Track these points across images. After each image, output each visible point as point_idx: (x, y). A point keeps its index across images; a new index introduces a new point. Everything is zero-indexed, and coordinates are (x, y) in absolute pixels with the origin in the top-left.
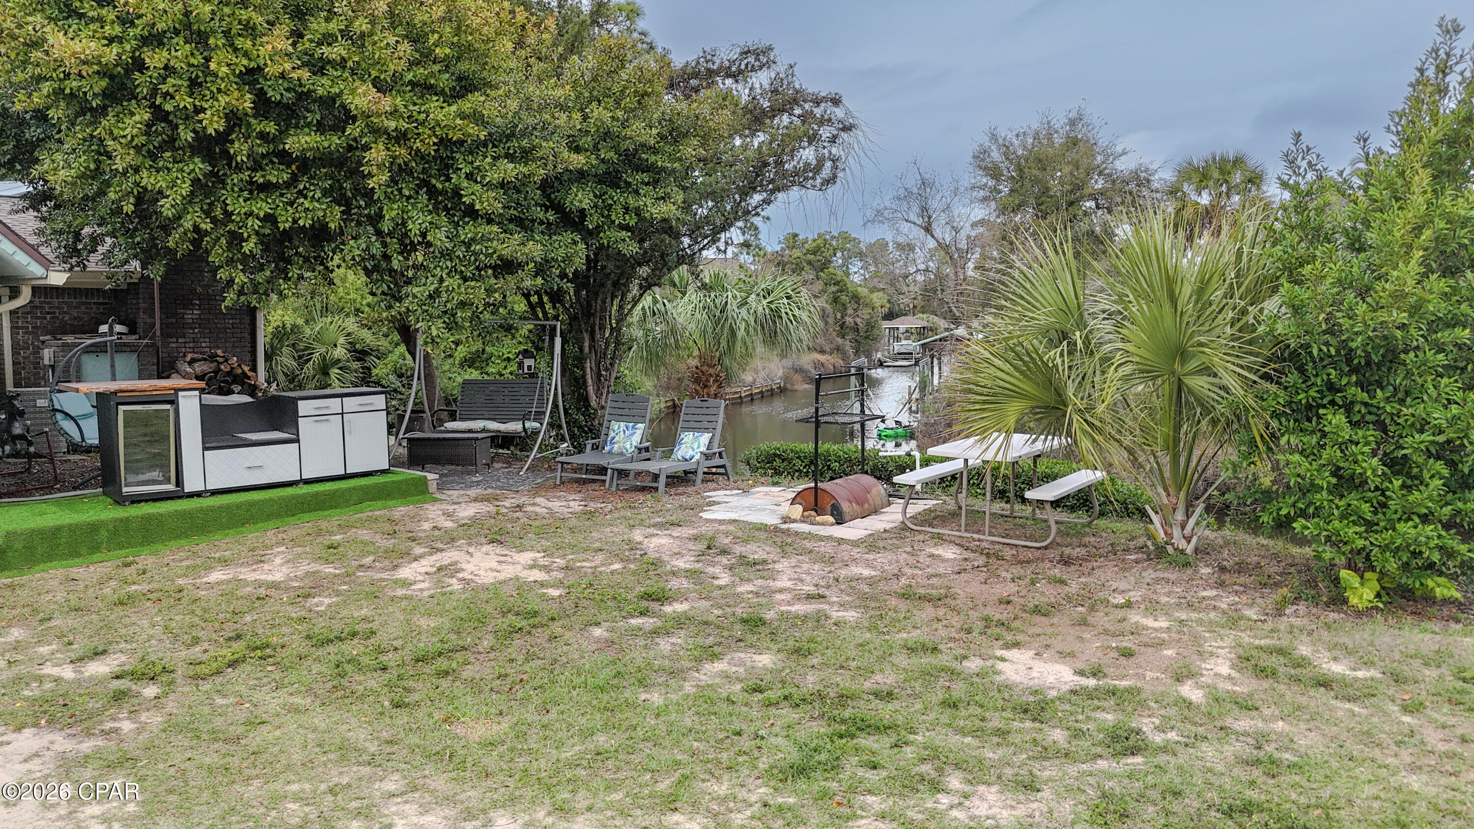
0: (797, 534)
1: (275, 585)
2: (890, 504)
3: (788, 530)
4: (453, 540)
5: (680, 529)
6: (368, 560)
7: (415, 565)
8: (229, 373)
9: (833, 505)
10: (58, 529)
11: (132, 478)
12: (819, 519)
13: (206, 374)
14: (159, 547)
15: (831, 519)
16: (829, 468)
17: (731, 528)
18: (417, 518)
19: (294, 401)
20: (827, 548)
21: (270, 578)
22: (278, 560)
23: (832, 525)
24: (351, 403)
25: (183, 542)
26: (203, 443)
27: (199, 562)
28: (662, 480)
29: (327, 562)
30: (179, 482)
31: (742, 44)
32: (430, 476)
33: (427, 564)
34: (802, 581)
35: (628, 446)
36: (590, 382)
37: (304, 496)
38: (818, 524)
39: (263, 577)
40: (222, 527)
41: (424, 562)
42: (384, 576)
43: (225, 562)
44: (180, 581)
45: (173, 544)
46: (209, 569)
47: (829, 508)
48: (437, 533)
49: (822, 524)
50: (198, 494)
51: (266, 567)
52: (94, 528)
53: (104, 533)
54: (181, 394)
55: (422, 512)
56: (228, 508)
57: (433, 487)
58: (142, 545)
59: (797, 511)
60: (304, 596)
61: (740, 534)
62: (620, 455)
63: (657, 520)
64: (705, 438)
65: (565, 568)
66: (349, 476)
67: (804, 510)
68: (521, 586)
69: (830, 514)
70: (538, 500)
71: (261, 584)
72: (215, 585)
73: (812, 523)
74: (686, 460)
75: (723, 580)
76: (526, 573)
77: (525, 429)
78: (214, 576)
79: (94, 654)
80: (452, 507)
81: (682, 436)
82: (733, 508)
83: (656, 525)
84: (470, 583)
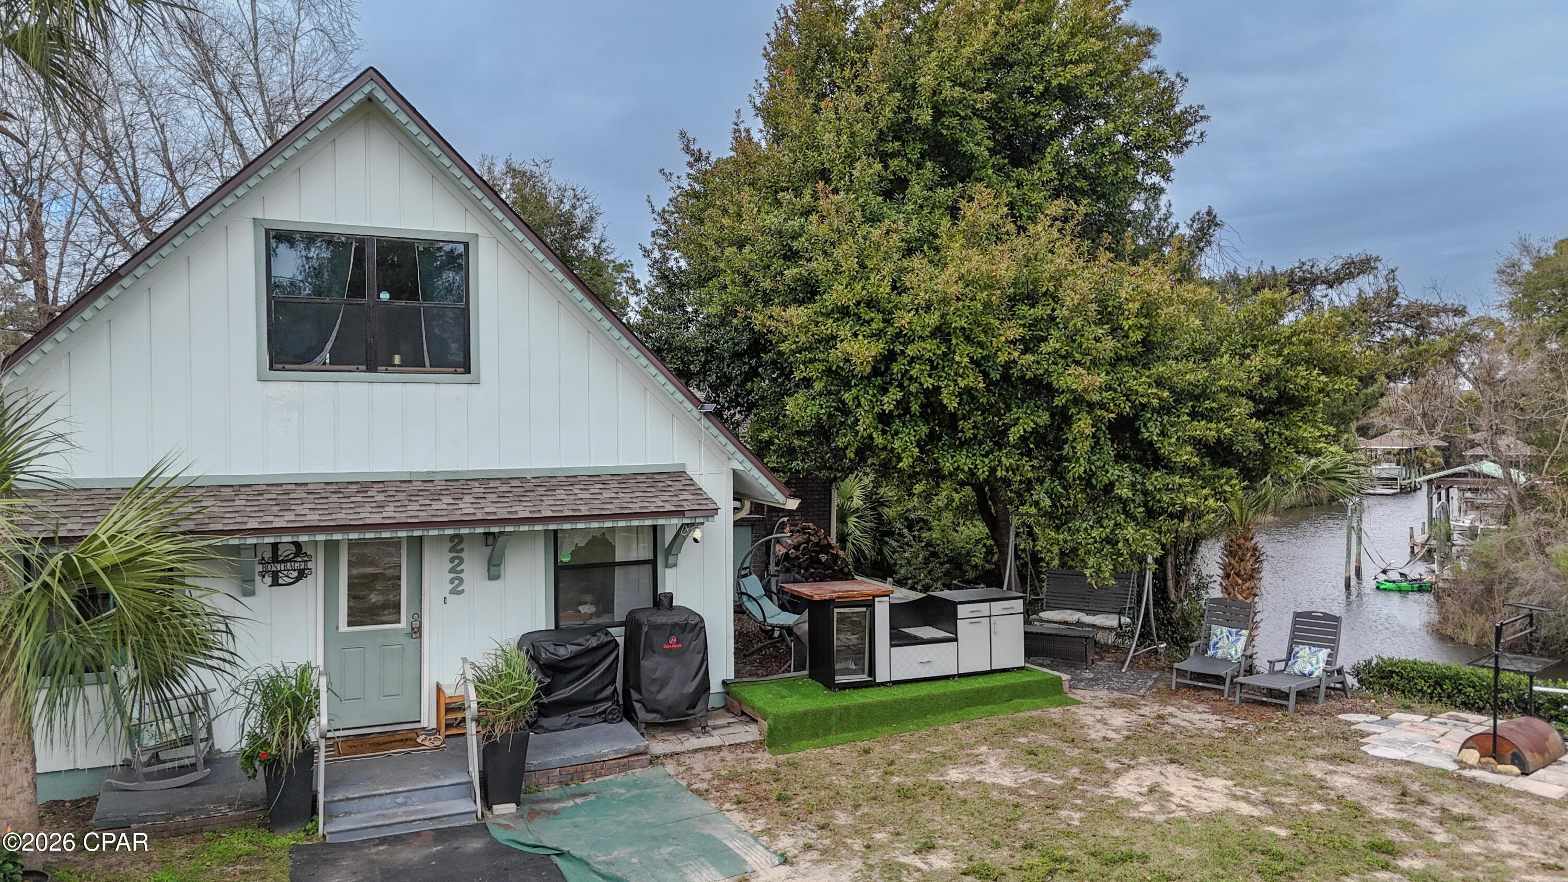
0: (1487, 785)
1: (1013, 791)
3: (1474, 778)
5: (1353, 766)
6: (1075, 772)
7: (1121, 782)
8: (818, 544)
9: (1514, 754)
10: (806, 713)
12: (1500, 767)
13: (800, 545)
15: (1516, 770)
17: (1409, 771)
18: (1078, 724)
19: (954, 605)
20: (1531, 807)
21: (1002, 783)
22: (993, 763)
23: (1517, 776)
24: (997, 607)
25: (887, 729)
26: (891, 640)
27: (924, 755)
28: (1293, 697)
29: (1040, 770)
31: (1346, 255)
32: (1065, 677)
33: (1132, 783)
34: (1525, 845)
35: (1233, 653)
36: (1170, 576)
37: (968, 692)
38: (1500, 773)
39: (996, 781)
40: (910, 717)
41: (1127, 779)
42: (1105, 792)
43: (949, 759)
44: (931, 778)
45: (882, 731)
46: (943, 766)
47: (1508, 756)
48: (1111, 745)
49: (1506, 773)
50: (883, 684)
51: (988, 768)
52: (829, 713)
53: (833, 719)
54: (877, 599)
56: (914, 701)
57: (1066, 686)
58: (858, 729)
59: (1472, 756)
60: (1052, 807)
61: (1425, 780)
62: (1225, 660)
63: (1319, 751)
64: (1323, 654)
65: (1267, 802)
66: (992, 672)
67: (1481, 756)
68: (1243, 820)
69: (1513, 763)
70: (1170, 709)
71: (1002, 789)
72: (964, 785)
73: (1493, 772)
74: (1304, 675)
75: (1441, 837)
76: (1233, 805)
77: (1120, 625)
78: (954, 775)
79: (928, 847)
80: (1098, 713)
81: (1296, 649)
82: (1391, 743)
83: (1323, 758)
84: (1188, 809)
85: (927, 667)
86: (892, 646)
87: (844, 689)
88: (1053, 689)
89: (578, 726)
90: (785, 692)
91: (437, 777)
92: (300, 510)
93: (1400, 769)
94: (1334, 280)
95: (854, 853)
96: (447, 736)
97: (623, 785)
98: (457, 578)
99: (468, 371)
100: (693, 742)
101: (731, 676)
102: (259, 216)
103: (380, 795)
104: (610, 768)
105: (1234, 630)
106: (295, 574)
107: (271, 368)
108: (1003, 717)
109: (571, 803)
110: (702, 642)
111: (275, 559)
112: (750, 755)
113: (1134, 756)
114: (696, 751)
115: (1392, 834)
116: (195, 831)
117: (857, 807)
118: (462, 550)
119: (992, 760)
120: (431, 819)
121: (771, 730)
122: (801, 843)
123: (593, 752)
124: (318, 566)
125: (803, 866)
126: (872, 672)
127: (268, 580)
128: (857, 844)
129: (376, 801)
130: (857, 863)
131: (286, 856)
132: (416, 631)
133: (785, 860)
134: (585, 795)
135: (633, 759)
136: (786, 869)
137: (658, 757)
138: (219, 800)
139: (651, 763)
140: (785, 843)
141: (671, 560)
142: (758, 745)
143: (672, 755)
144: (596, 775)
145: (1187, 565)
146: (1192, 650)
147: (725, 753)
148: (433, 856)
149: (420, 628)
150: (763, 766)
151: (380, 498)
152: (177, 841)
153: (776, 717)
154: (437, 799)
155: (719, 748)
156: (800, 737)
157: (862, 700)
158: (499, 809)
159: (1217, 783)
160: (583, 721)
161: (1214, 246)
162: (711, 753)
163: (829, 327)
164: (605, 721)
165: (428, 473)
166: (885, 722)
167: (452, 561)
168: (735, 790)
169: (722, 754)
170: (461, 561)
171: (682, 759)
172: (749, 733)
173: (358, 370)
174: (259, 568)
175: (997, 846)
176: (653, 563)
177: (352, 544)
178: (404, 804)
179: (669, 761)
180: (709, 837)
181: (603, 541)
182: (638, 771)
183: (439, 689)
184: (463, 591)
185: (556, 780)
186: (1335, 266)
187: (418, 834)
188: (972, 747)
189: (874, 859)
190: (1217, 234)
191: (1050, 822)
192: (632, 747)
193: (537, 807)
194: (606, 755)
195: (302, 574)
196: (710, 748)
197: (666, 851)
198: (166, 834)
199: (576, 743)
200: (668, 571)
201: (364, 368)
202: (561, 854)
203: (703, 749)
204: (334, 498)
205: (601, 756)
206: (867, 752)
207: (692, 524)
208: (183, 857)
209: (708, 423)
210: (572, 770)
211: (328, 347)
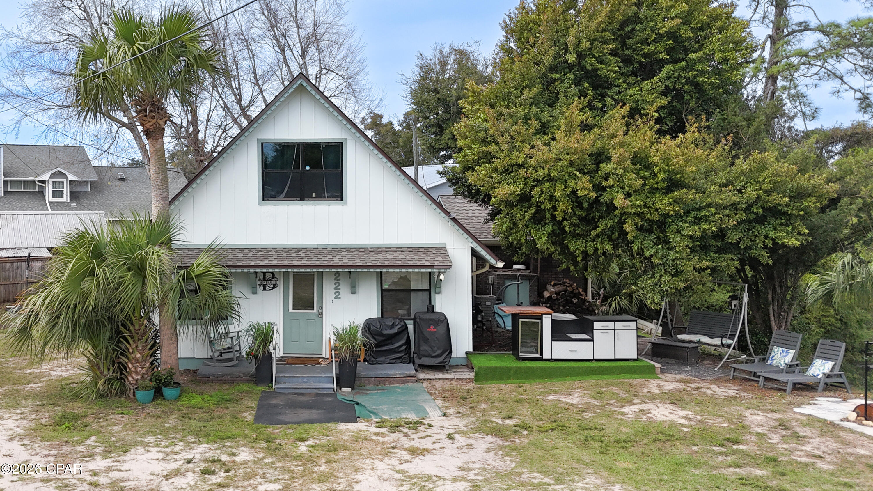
1: (572, 405)
3: (838, 425)
4: (654, 399)
5: (774, 414)
6: (612, 402)
7: (631, 407)
10: (496, 368)
11: (524, 349)
12: (865, 422)
14: (532, 381)
17: (804, 418)
18: (642, 386)
19: (592, 322)
22: (576, 395)
24: (619, 325)
25: (541, 380)
26: (552, 337)
27: (546, 390)
28: (789, 386)
29: (595, 399)
30: (541, 354)
32: (657, 365)
33: (635, 408)
35: (782, 363)
36: (772, 318)
39: (569, 401)
40: (557, 377)
41: (636, 406)
42: (616, 409)
43: (555, 392)
44: (538, 397)
45: (538, 381)
46: (550, 394)
48: (649, 394)
49: (866, 425)
50: (548, 360)
51: (571, 397)
52: (509, 369)
53: (512, 372)
54: (544, 316)
55: (646, 383)
56: (560, 368)
57: (657, 371)
58: (525, 379)
59: (853, 415)
60: (583, 411)
62: (767, 367)
66: (616, 360)
67: (858, 416)
68: (673, 424)
71: (568, 404)
72: (551, 401)
73: (859, 424)
76: (679, 420)
77: (722, 344)
78: (551, 397)
79: (508, 417)
85: (574, 353)
86: (552, 340)
87: (525, 360)
89: (388, 363)
90: (494, 359)
92: (271, 259)
97: (401, 389)
98: (338, 292)
99: (342, 200)
100: (440, 375)
101: (471, 350)
102: (259, 137)
104: (397, 381)
105: (786, 350)
106: (272, 286)
107: (263, 200)
108: (606, 380)
109: (375, 392)
110: (445, 328)
111: (264, 279)
112: (464, 383)
114: (440, 379)
117: (493, 403)
118: (340, 280)
121: (477, 374)
123: (389, 374)
124: (281, 283)
127: (262, 288)
132: (320, 314)
133: (445, 416)
134: (384, 390)
135: (408, 378)
137: (421, 380)
139: (416, 381)
141: (438, 290)
142: (470, 380)
143: (427, 379)
144: (392, 383)
149: (322, 313)
150: (467, 388)
153: (483, 369)
154: (319, 382)
155: (451, 380)
158: (345, 389)
160: (392, 361)
162: (447, 381)
164: (402, 362)
165: (325, 245)
166: (541, 377)
167: (335, 284)
169: (452, 382)
170: (339, 284)
171: (432, 382)
172: (472, 375)
173: (296, 200)
174: (259, 283)
176: (428, 291)
177: (295, 275)
178: (305, 382)
179: (426, 382)
180: (421, 406)
181: (405, 279)
182: (411, 384)
183: (329, 340)
184: (340, 298)
185: (373, 382)
188: (574, 389)
189: (482, 418)
191: (575, 415)
192: (408, 373)
193: (360, 391)
194: (396, 375)
195: (274, 286)
196: (448, 379)
201: (299, 199)
202: (358, 404)
203: (444, 379)
204: (285, 255)
206: (520, 387)
207: (440, 272)
210: (381, 379)
211: (286, 190)
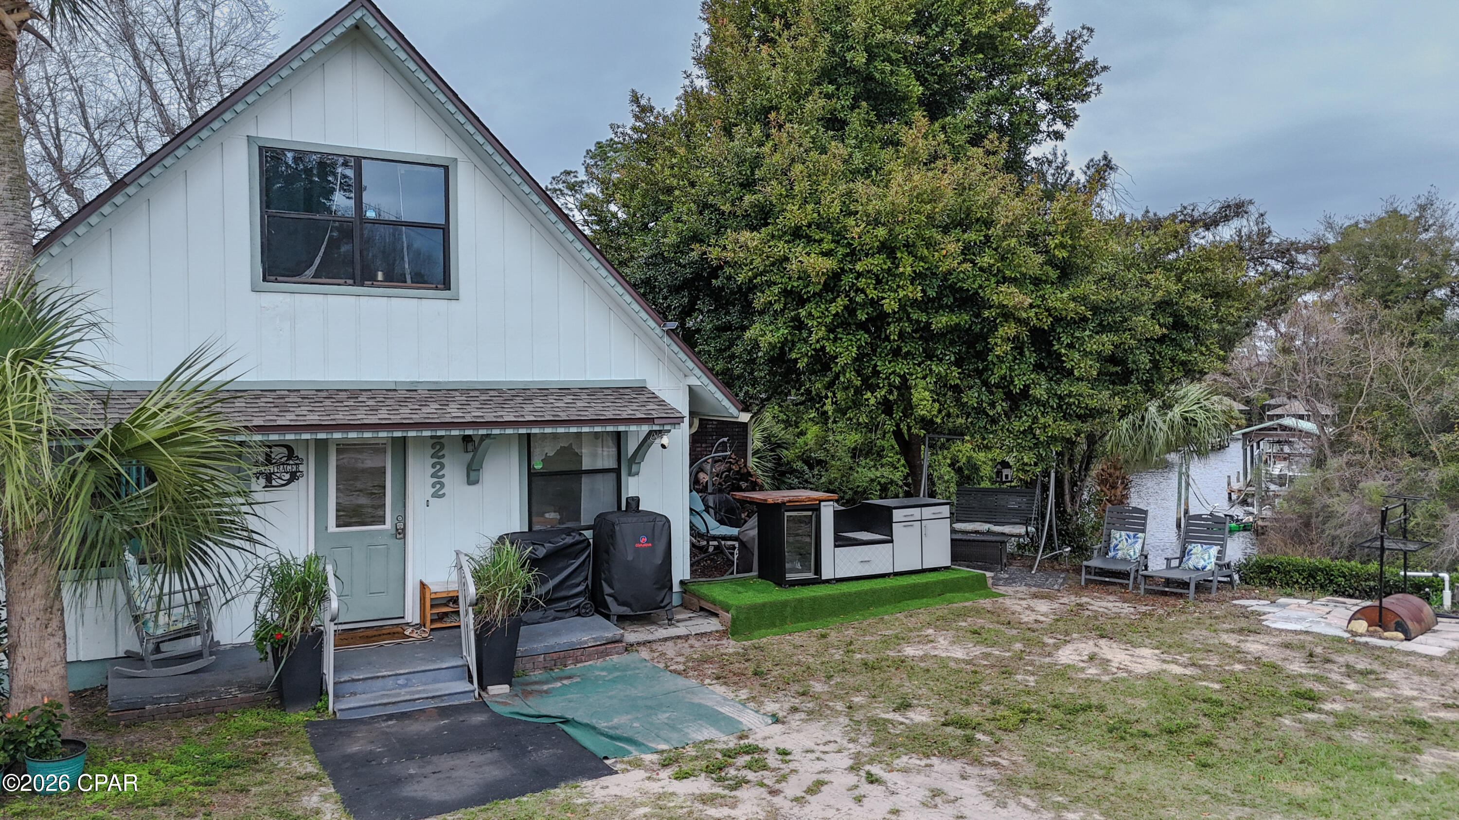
0: (1378, 647)
2: (1437, 623)
3: (1367, 643)
5: (1260, 636)
7: (1061, 653)
8: (738, 472)
9: (1398, 623)
10: (764, 605)
12: (1386, 634)
13: (723, 473)
15: (1401, 635)
16: (1331, 581)
19: (889, 510)
20: (1420, 663)
21: (956, 656)
23: (1402, 640)
24: (928, 512)
26: (835, 541)
28: (1192, 586)
31: (1222, 199)
32: (989, 574)
34: (1424, 691)
35: (1132, 553)
36: (1067, 491)
38: (1386, 639)
39: (950, 655)
44: (890, 653)
47: (1392, 625)
49: (1393, 639)
50: (830, 581)
52: (785, 604)
53: (788, 610)
54: (821, 503)
56: (858, 594)
57: (990, 582)
59: (1361, 626)
60: (1007, 673)
61: (1325, 644)
62: (1124, 560)
63: (1226, 626)
64: (1214, 550)
65: (1193, 665)
66: (923, 571)
67: (1369, 626)
68: (1179, 678)
69: (1396, 630)
70: (1084, 600)
71: (957, 661)
72: (922, 658)
73: (1381, 638)
74: (1198, 569)
75: (1352, 686)
76: (1165, 666)
77: (1027, 533)
78: (910, 651)
79: (904, 706)
80: (1024, 603)
81: (1190, 547)
82: (1287, 619)
83: (1233, 631)
84: (1129, 672)
85: (866, 566)
86: (836, 546)
87: (794, 586)
88: (979, 586)
89: (554, 619)
90: (740, 589)
91: (434, 662)
92: (298, 411)
93: (1302, 637)
94: (1211, 223)
95: (840, 713)
96: (432, 630)
97: (603, 669)
98: (439, 483)
99: (449, 288)
100: (662, 632)
101: (687, 576)
102: (253, 133)
103: (383, 677)
104: (589, 655)
105: (1130, 534)
106: (287, 476)
107: (264, 280)
108: (940, 608)
109: (559, 684)
110: (665, 540)
111: (269, 460)
112: (716, 642)
113: (1067, 634)
114: (666, 640)
115: (1308, 685)
116: (207, 712)
117: (830, 677)
118: (443, 456)
119: (941, 639)
120: (433, 697)
121: (734, 620)
122: (787, 706)
123: (574, 640)
124: (309, 469)
125: (794, 724)
126: (818, 570)
127: (262, 481)
128: (839, 706)
129: (379, 682)
130: (844, 720)
131: (302, 731)
132: (400, 532)
133: (776, 720)
134: (569, 677)
135: (609, 646)
136: (778, 727)
137: (632, 645)
138: (229, 683)
139: (626, 650)
140: (771, 707)
141: (634, 468)
142: (723, 634)
143: (644, 643)
144: (577, 661)
145: (1082, 481)
146: (1096, 552)
147: (692, 641)
148: (444, 727)
149: (404, 529)
150: (731, 651)
151: (371, 403)
152: (192, 721)
153: (738, 608)
154: (435, 681)
155: (687, 637)
156: (759, 628)
157: (813, 594)
158: (494, 690)
159: (1146, 652)
160: (559, 614)
161: (1109, 190)
162: (679, 641)
163: (781, 248)
164: (579, 615)
165: (412, 383)
166: (833, 613)
167: (433, 466)
168: (710, 669)
169: (689, 642)
170: (443, 467)
171: (654, 647)
172: (712, 625)
173: (345, 284)
175: (967, 703)
176: (617, 471)
177: (343, 448)
178: (405, 686)
179: (642, 648)
180: (700, 705)
182: (615, 658)
183: (423, 586)
184: (444, 495)
185: (541, 666)
186: (1212, 210)
187: (422, 711)
188: (919, 630)
189: (859, 716)
190: (1112, 178)
191: (1008, 683)
192: (609, 635)
193: (529, 688)
194: (586, 642)
195: (294, 477)
196: (679, 637)
197: (663, 717)
198: (179, 715)
199: (557, 633)
200: (630, 479)
201: (350, 281)
202: (566, 721)
203: (672, 638)
204: (328, 402)
205: (581, 643)
206: (824, 636)
207: (660, 431)
208: (201, 733)
209: (670, 341)
210: (555, 656)
211: (317, 261)
